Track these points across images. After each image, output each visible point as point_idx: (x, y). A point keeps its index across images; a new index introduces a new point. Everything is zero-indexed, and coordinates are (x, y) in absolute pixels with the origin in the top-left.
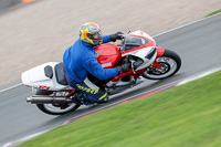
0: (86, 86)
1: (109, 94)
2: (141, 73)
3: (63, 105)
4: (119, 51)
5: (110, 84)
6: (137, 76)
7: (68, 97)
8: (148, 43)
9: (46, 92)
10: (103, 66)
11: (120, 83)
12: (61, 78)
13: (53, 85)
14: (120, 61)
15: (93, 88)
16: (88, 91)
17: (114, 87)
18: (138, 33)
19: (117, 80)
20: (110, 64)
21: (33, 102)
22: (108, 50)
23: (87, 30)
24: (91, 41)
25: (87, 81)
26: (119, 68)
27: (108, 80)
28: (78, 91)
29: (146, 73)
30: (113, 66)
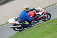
1: (32, 25)
2: (40, 19)
3: (20, 28)
4: (34, 13)
5: (32, 22)
7: (21, 26)
8: (42, 11)
9: (15, 25)
10: (30, 17)
11: (35, 22)
12: (19, 21)
13: (17, 23)
15: (28, 23)
17: (33, 23)
18: (39, 8)
19: (34, 21)
21: (12, 27)
22: (31, 13)
23: (26, 7)
26: (34, 18)
27: (32, 21)
28: (24, 24)
29: (42, 19)
30: (33, 17)
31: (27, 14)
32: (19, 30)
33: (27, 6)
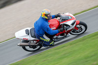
0: (44, 38)
1: (55, 42)
2: (69, 32)
3: (34, 47)
4: (59, 22)
5: (55, 37)
6: (67, 33)
7: (36, 43)
8: (72, 18)
9: (26, 41)
11: (60, 37)
12: (33, 35)
13: (29, 38)
14: (59, 27)
15: (47, 39)
16: (45, 40)
17: (57, 38)
18: (67, 14)
19: (58, 35)
20: (55, 28)
22: (54, 22)
24: (47, 18)
25: (44, 36)
26: (59, 30)
27: (54, 35)
29: (71, 32)
30: (56, 29)
31: (46, 23)
32: (32, 49)
33: (46, 11)
